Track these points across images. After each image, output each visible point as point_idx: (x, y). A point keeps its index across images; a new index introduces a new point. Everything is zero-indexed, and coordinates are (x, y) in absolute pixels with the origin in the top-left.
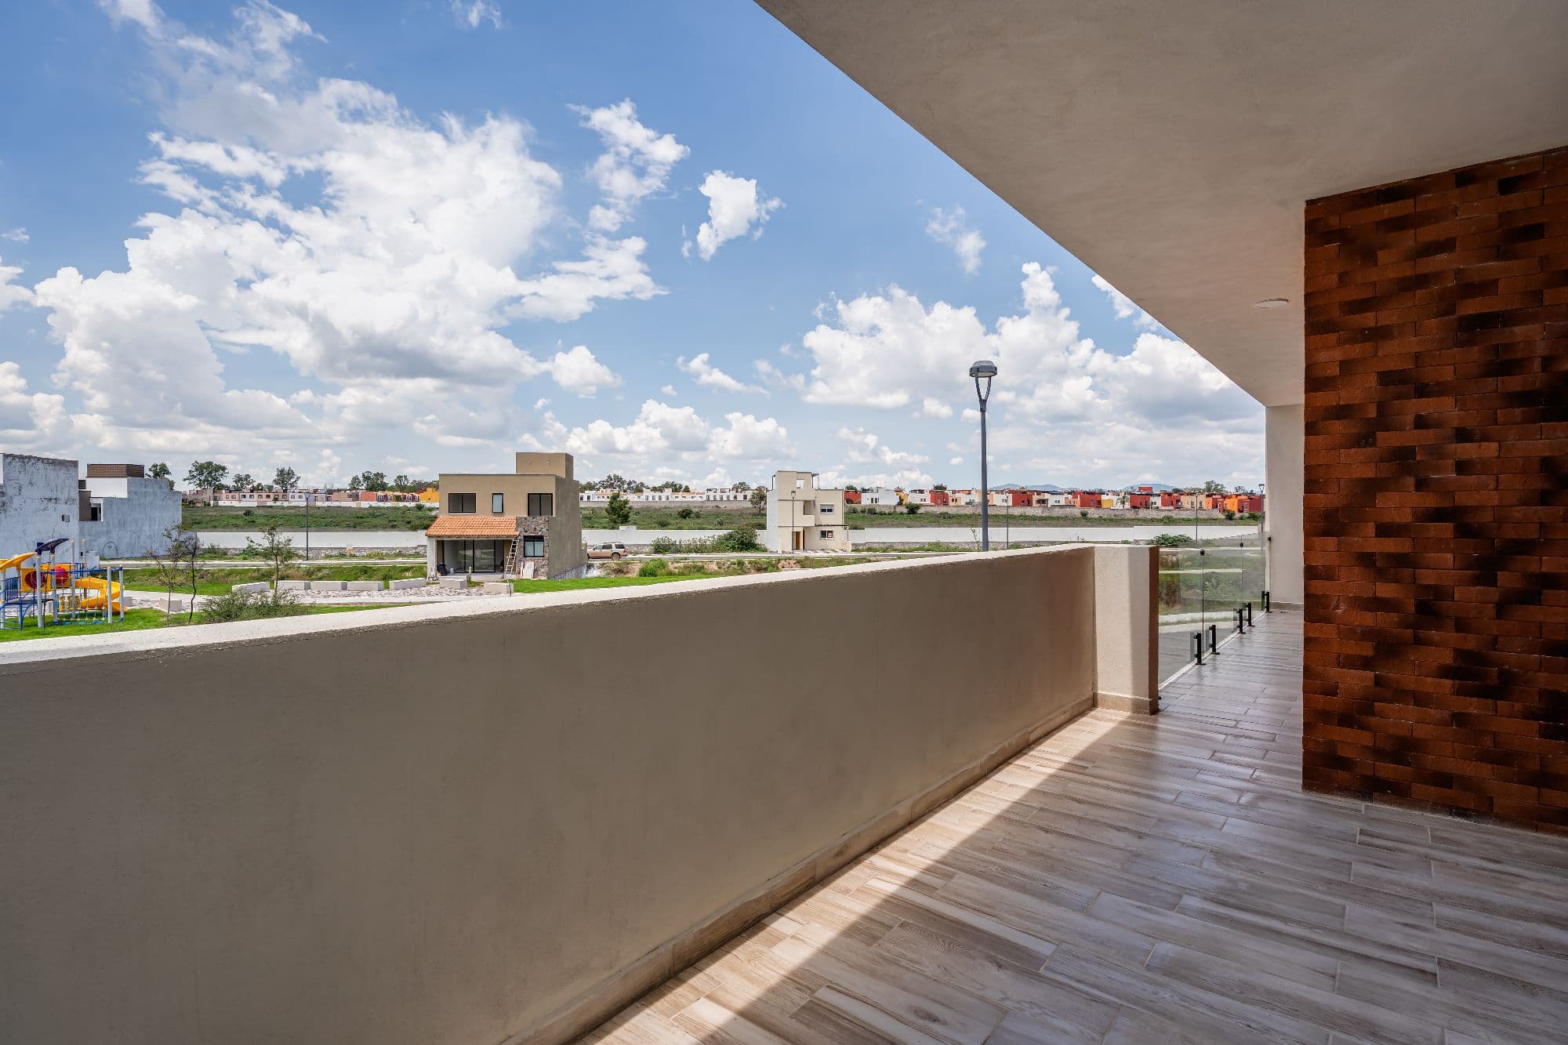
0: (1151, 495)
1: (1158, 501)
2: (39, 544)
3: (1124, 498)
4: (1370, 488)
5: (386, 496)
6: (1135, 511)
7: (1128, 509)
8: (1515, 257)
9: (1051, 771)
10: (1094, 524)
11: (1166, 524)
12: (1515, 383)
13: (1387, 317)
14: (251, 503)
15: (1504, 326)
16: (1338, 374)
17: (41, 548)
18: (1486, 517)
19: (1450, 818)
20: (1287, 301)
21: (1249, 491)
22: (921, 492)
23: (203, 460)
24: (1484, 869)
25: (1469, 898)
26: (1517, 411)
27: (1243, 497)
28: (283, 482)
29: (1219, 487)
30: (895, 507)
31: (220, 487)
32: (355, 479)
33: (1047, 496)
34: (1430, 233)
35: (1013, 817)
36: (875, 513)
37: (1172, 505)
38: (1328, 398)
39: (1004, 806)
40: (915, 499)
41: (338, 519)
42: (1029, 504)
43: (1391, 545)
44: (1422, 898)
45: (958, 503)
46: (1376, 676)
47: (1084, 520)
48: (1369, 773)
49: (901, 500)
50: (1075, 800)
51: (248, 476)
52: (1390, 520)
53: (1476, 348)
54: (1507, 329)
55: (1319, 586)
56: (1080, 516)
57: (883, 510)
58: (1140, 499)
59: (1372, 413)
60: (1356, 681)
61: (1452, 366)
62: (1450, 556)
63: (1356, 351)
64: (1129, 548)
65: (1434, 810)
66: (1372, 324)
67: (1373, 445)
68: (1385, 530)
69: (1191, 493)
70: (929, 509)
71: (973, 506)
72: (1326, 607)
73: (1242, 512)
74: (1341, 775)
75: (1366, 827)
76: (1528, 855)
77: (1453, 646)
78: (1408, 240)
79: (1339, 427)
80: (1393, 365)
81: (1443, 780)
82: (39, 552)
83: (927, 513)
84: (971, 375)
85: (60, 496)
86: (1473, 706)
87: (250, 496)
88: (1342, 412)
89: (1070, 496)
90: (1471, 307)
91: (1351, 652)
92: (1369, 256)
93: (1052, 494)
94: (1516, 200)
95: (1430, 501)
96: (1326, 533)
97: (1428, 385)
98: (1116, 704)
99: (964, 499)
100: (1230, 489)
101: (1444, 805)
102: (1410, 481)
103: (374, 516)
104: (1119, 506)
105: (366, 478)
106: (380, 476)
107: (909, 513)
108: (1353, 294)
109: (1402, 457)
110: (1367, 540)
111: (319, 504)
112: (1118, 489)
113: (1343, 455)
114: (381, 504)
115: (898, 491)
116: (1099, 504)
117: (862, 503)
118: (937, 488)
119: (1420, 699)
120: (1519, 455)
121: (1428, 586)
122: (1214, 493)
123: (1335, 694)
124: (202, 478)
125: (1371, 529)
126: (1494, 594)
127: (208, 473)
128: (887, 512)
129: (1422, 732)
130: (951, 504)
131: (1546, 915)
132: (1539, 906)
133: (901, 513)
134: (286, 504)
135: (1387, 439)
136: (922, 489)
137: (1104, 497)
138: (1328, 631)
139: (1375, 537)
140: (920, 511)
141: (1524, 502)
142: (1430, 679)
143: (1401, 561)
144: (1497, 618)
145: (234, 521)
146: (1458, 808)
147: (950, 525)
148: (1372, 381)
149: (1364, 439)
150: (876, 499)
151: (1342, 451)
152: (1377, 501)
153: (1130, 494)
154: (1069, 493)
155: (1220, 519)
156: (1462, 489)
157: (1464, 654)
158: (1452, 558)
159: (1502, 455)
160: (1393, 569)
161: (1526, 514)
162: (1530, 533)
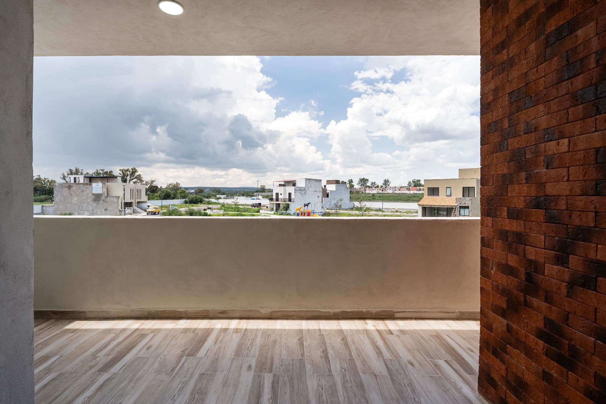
2: (305, 204)
4: (506, 181)
5: (420, 189)
14: (375, 191)
16: (492, 99)
17: (305, 205)
18: (562, 205)
23: (362, 178)
26: (580, 107)
28: (385, 184)
31: (367, 186)
32: (410, 183)
41: (402, 198)
43: (515, 226)
46: (507, 325)
51: (375, 182)
52: (514, 206)
60: (499, 325)
63: (500, 80)
68: (512, 214)
72: (488, 267)
77: (544, 314)
80: (515, 86)
82: (304, 206)
85: (318, 190)
86: (555, 370)
87: (375, 190)
90: (553, 24)
91: (498, 303)
95: (532, 191)
102: (523, 176)
103: (414, 197)
105: (414, 182)
106: (419, 181)
110: (503, 221)
111: (396, 192)
114: (418, 192)
120: (583, 148)
121: (531, 260)
124: (362, 184)
125: (505, 212)
126: (566, 273)
127: (363, 181)
129: (528, 378)
134: (386, 192)
139: (508, 218)
141: (585, 194)
142: (532, 337)
143: (519, 238)
144: (568, 296)
145: (369, 198)
148: (506, 100)
152: (509, 191)
156: (549, 181)
157: (548, 321)
158: (544, 239)
159: (571, 149)
160: (515, 244)
161: (586, 203)
162: (589, 220)
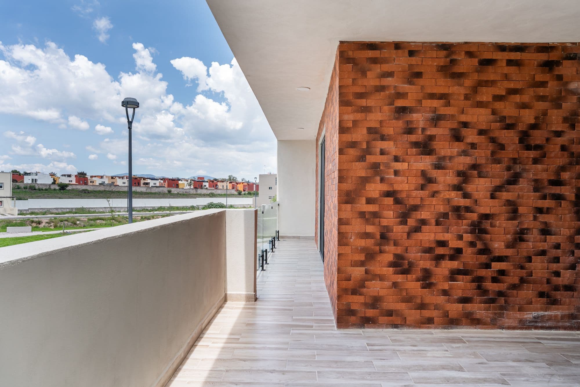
0: (204, 182)
1: (207, 184)
3: (190, 183)
4: (365, 180)
6: (196, 190)
7: (192, 189)
8: (413, 84)
9: (221, 345)
10: (174, 197)
11: (210, 197)
12: (413, 138)
13: (370, 102)
15: (410, 113)
16: (352, 126)
18: (404, 195)
19: (392, 330)
20: (310, 89)
21: (247, 181)
22: (69, 176)
24: (414, 350)
25: (417, 366)
26: (414, 149)
27: (245, 184)
29: (235, 178)
30: (50, 185)
33: (149, 181)
34: (386, 67)
35: (213, 380)
36: (35, 189)
37: (214, 187)
38: (348, 138)
39: (205, 374)
40: (65, 181)
42: (139, 184)
43: (371, 208)
44: (403, 371)
45: (94, 184)
46: (366, 270)
47: (170, 195)
48: (363, 315)
49: (55, 181)
50: (241, 360)
52: (371, 196)
53: (401, 121)
54: (411, 115)
55: (344, 228)
56: (167, 192)
57: (41, 187)
58: (198, 183)
59: (364, 146)
60: (358, 272)
61: (393, 128)
62: (392, 212)
63: (359, 116)
64: (244, 211)
65: (387, 328)
66: (365, 105)
67: (365, 161)
68: (369, 201)
69: (222, 181)
70: (74, 187)
71: (103, 185)
72: (346, 238)
73: (245, 191)
74: (353, 319)
75: (368, 342)
76: (423, 340)
77: (393, 253)
78: (378, 69)
79: (353, 152)
80: (373, 125)
81: (390, 313)
83: (73, 190)
84: (123, 106)
86: (399, 278)
88: (353, 145)
89: (162, 181)
90: (400, 103)
91: (356, 259)
92: (364, 73)
93: (152, 180)
94: (414, 60)
95: (385, 187)
96: (347, 202)
97: (384, 135)
98: (237, 298)
99: (98, 181)
100: (239, 180)
101: (390, 325)
102: (378, 178)
104: (188, 187)
107: (60, 189)
108: (359, 90)
109: (375, 166)
110: (363, 206)
112: (186, 178)
113: (353, 165)
115: (52, 175)
116: (177, 186)
117: (25, 182)
118: (79, 174)
119: (382, 278)
120: (415, 169)
121: (384, 226)
122: (232, 180)
123: (350, 280)
125: (364, 200)
126: (406, 228)
128: (44, 188)
129: (383, 292)
130: (89, 183)
131: (441, 366)
132: (438, 362)
133: (55, 190)
135: (371, 159)
136: (69, 174)
137: (180, 182)
138: (347, 250)
139: (366, 204)
140: (68, 188)
141: (416, 189)
142: (385, 269)
143: (375, 215)
144: (407, 239)
146: (395, 325)
147: (89, 197)
148: (365, 131)
149: (362, 158)
150: (36, 180)
151: (353, 163)
152: (366, 187)
153: (193, 180)
154: (161, 179)
155: (236, 194)
156: (396, 183)
157: (396, 256)
158: (393, 213)
159: (409, 169)
160: (372, 219)
161: (416, 194)
162: (418, 202)
